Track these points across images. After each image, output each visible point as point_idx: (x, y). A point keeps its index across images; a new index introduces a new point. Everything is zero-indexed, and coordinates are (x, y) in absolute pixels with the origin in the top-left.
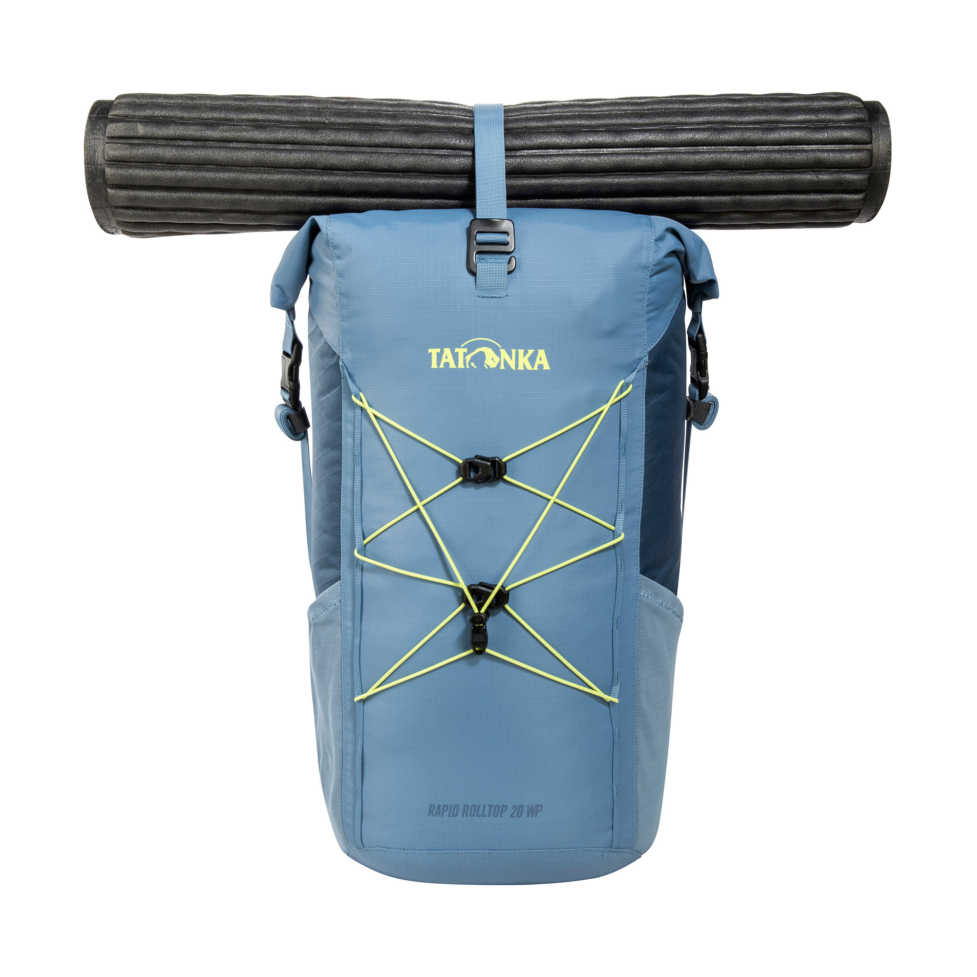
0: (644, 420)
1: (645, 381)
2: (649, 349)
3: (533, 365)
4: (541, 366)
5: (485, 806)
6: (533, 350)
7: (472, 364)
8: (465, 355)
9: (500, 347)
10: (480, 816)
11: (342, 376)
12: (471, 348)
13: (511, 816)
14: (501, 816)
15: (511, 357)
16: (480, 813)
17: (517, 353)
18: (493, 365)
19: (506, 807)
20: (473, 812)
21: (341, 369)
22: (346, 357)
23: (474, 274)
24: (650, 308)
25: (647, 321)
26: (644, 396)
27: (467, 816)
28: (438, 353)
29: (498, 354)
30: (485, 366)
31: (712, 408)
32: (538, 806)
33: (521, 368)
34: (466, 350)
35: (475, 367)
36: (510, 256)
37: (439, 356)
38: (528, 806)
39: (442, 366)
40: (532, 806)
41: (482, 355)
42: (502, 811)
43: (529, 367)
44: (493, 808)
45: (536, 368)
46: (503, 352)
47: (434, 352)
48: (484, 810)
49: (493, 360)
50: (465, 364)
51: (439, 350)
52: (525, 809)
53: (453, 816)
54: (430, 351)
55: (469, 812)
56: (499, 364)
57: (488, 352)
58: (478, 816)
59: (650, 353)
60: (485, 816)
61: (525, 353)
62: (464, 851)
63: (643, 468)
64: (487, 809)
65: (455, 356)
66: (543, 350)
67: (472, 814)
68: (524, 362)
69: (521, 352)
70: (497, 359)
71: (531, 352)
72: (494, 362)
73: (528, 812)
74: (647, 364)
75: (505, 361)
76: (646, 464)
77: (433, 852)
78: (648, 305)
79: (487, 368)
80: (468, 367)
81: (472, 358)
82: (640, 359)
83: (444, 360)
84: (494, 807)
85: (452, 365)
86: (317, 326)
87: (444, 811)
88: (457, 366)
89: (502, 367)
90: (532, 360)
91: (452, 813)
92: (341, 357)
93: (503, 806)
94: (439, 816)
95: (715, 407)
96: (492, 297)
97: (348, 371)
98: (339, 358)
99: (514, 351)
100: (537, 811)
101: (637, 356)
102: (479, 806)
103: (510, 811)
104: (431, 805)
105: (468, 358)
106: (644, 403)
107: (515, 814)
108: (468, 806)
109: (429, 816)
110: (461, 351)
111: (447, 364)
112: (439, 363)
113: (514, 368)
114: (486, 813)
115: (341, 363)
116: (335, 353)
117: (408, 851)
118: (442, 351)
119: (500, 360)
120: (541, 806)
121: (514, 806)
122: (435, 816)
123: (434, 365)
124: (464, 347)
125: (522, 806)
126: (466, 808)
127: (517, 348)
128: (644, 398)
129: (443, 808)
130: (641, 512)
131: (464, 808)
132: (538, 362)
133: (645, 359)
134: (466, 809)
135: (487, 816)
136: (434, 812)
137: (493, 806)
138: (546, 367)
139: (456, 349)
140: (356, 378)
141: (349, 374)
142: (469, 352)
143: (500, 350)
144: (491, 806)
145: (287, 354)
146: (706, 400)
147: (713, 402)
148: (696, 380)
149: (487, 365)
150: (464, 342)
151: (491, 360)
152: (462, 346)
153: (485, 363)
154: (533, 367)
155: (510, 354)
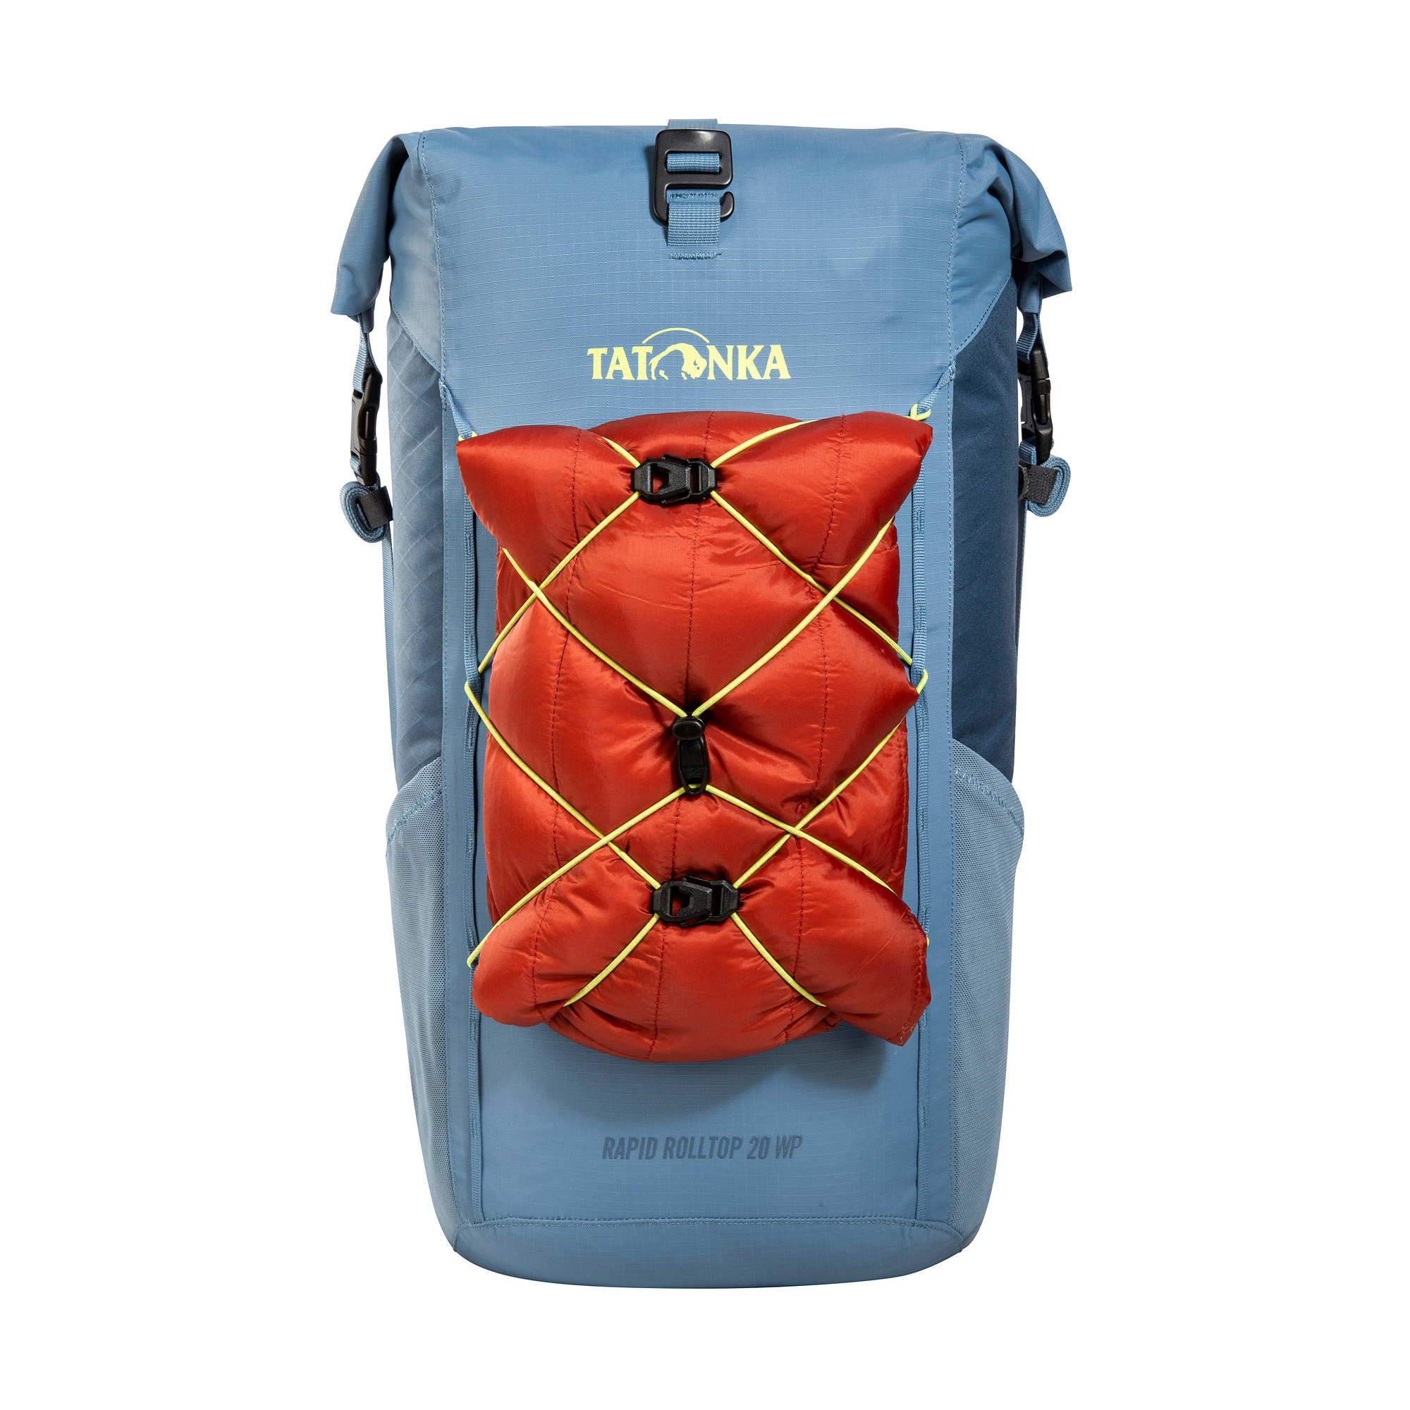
0: (952, 474)
1: (951, 406)
2: (957, 352)
3: (762, 371)
4: (775, 373)
5: (702, 1138)
6: (763, 346)
7: (662, 373)
8: (649, 357)
9: (708, 342)
10: (694, 1157)
11: (444, 407)
12: (659, 345)
13: (749, 1157)
14: (731, 1157)
15: (725, 358)
16: (695, 1152)
17: (736, 352)
18: (696, 374)
19: (740, 1141)
20: (682, 1150)
21: (441, 396)
22: (451, 375)
23: (663, 221)
24: (957, 282)
25: (952, 303)
26: (950, 432)
27: (671, 1157)
28: (603, 355)
29: (704, 354)
30: (683, 375)
31: (1059, 478)
32: (794, 1137)
33: (742, 376)
34: (650, 349)
35: (667, 378)
36: (723, 192)
37: (606, 360)
38: (778, 1138)
39: (610, 376)
40: (784, 1138)
41: (677, 358)
42: (733, 1148)
43: (756, 375)
44: (717, 1143)
45: (767, 376)
46: (712, 350)
47: (597, 353)
48: (701, 1147)
49: (695, 364)
50: (649, 373)
51: (605, 351)
52: (773, 1143)
53: (647, 1158)
54: (590, 351)
55: (675, 1150)
56: (706, 371)
57: (688, 351)
58: (691, 1156)
59: (959, 358)
60: (704, 1157)
61: (749, 352)
62: (667, 1220)
63: (952, 555)
64: (707, 1144)
65: (633, 361)
66: (779, 346)
67: (681, 1154)
68: (747, 365)
69: (742, 349)
70: (702, 363)
71: (758, 349)
72: (698, 368)
73: (778, 1149)
74: (953, 377)
75: (715, 364)
76: (956, 550)
77: (612, 1221)
78: (955, 276)
79: (685, 378)
80: (654, 378)
81: (660, 362)
82: (942, 368)
83: (613, 367)
84: (719, 1141)
85: (628, 375)
86: (404, 332)
87: (630, 1149)
88: (636, 378)
89: (711, 377)
90: (761, 362)
91: (645, 1152)
92: (442, 375)
93: (735, 1139)
94: (622, 1158)
95: (1063, 477)
96: (693, 258)
97: (453, 396)
98: (439, 375)
99: (730, 348)
100: (793, 1148)
101: (938, 363)
102: (693, 1139)
103: (747, 1146)
104: (608, 1139)
105: (655, 362)
106: (950, 445)
107: (756, 1153)
108: (673, 1140)
109: (604, 1157)
110: (642, 351)
111: (618, 374)
112: (605, 370)
113: (730, 377)
114: (706, 1151)
115: (441, 385)
116: (432, 369)
117: (567, 1221)
118: (611, 352)
119: (708, 365)
120: (800, 1138)
121: (755, 1138)
122: (615, 1158)
123: (597, 375)
124: (647, 344)
125: (767, 1139)
126: (671, 1142)
127: (735, 343)
128: (951, 435)
129: (630, 1144)
130: (952, 631)
131: (667, 1144)
132: (770, 366)
133: (950, 368)
134: (670, 1145)
135: (708, 1157)
136: (614, 1151)
137: (717, 1138)
138: (785, 375)
139: (634, 348)
140: (468, 409)
141: (455, 402)
142: (656, 352)
143: (708, 346)
144: (713, 1139)
145: (357, 394)
146: (1048, 464)
147: (1060, 467)
148: (1032, 430)
149: (686, 373)
150: (648, 336)
151: (693, 364)
152: (644, 342)
153: (682, 369)
154: (762, 375)
155: (724, 354)
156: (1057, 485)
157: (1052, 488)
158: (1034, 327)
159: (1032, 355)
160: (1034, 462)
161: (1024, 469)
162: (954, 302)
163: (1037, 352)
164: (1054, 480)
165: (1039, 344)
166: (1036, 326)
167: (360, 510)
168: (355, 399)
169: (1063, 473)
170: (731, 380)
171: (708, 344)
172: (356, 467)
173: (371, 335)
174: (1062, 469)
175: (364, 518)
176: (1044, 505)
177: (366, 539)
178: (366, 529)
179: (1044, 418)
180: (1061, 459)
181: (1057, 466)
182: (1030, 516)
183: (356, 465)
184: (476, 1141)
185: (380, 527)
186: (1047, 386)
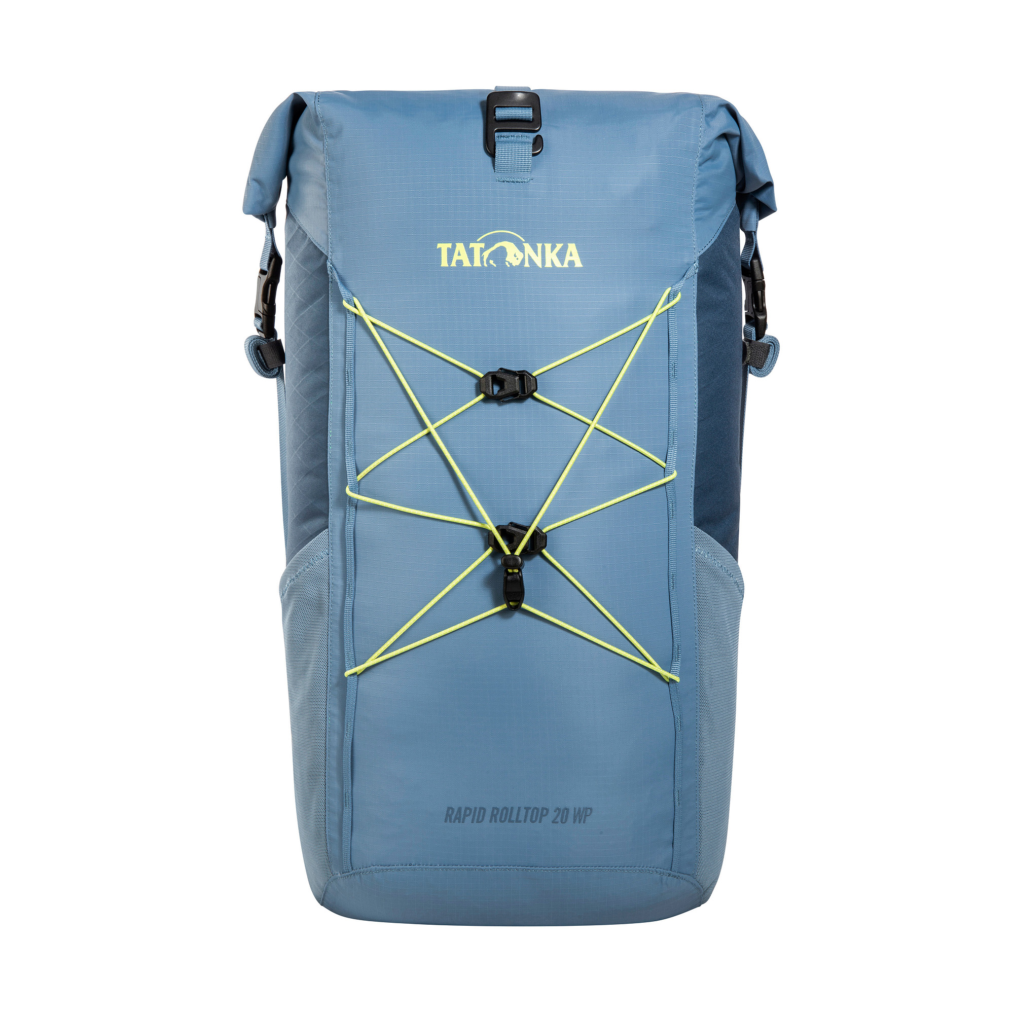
0: (696, 339)
1: (695, 291)
2: (699, 254)
3: (562, 262)
4: (571, 263)
5: (519, 808)
6: (562, 244)
7: (491, 262)
8: (482, 251)
9: (524, 240)
10: (513, 822)
11: (330, 280)
12: (489, 242)
13: (553, 822)
14: (540, 822)
15: (536, 253)
16: (514, 818)
17: (543, 248)
18: (516, 263)
19: (547, 810)
20: (503, 817)
21: (329, 272)
22: (336, 259)
23: (492, 154)
24: (700, 205)
25: (696, 220)
26: (695, 310)
27: (495, 821)
28: (448, 249)
29: (522, 249)
30: (507, 263)
31: (771, 350)
32: (587, 809)
33: (548, 265)
34: (483, 245)
35: (495, 266)
36: (535, 135)
37: (451, 252)
38: (575, 809)
39: (453, 264)
40: (580, 809)
41: (502, 252)
42: (542, 815)
43: (558, 264)
44: (530, 811)
45: (566, 265)
46: (527, 246)
47: (444, 247)
48: (518, 814)
49: (515, 256)
50: (482, 262)
51: (450, 245)
52: (572, 812)
53: (478, 822)
54: (439, 245)
55: (498, 817)
56: (523, 261)
57: (510, 247)
58: (510, 821)
59: (701, 258)
60: (520, 822)
61: (553, 248)
62: (489, 867)
63: (696, 396)
64: (523, 812)
65: (470, 253)
66: (574, 244)
67: (503, 819)
68: (552, 258)
69: (548, 246)
70: (520, 255)
71: (559, 246)
72: (517, 259)
73: (575, 817)
74: (697, 271)
75: (529, 256)
76: (699, 393)
77: (450, 867)
78: (697, 201)
79: (509, 266)
80: (485, 265)
81: (490, 255)
82: (689, 265)
83: (456, 257)
84: (531, 810)
85: (467, 263)
86: (300, 228)
87: (465, 815)
88: (472, 265)
89: (527, 265)
90: (561, 255)
91: (476, 818)
92: (329, 257)
93: (543, 809)
94: (459, 822)
96: (513, 182)
97: (337, 273)
98: (327, 258)
99: (539, 245)
100: (586, 816)
101: (686, 260)
102: (512, 808)
103: (552, 814)
104: (449, 808)
105: (486, 254)
106: (695, 319)
107: (559, 819)
108: (497, 809)
109: (446, 821)
110: (477, 247)
111: (460, 262)
112: (450, 260)
113: (540, 265)
114: (522, 818)
115: (329, 264)
116: (322, 253)
117: (417, 866)
118: (454, 247)
119: (524, 257)
120: (591, 809)
121: (558, 809)
122: (454, 822)
123: (444, 263)
124: (481, 242)
125: (567, 810)
126: (496, 811)
127: (543, 242)
128: (695, 312)
129: (465, 812)
130: (695, 449)
131: (493, 811)
132: (568, 258)
133: (695, 265)
134: (495, 813)
135: (523, 822)
136: (453, 817)
137: (530, 808)
138: (578, 264)
139: (471, 244)
140: (349, 282)
141: (340, 276)
142: (487, 248)
143: (524, 244)
144: (527, 809)
145: (263, 272)
146: (763, 340)
147: (772, 343)
148: (753, 316)
149: (509, 262)
150: (481, 236)
151: (514, 256)
152: (478, 240)
153: (506, 260)
154: (562, 264)
155: (535, 249)
156: (770, 356)
157: (767, 357)
158: (753, 242)
159: (752, 263)
160: (754, 338)
161: (747, 343)
162: (697, 220)
163: (755, 261)
164: (768, 351)
165: (756, 255)
166: (755, 241)
167: (260, 355)
168: (261, 276)
169: (775, 347)
170: (541, 267)
171: (524, 242)
172: (259, 324)
173: (275, 229)
174: (774, 344)
175: (263, 361)
176: (761, 369)
177: (265, 376)
178: (266, 369)
179: (761, 307)
180: (773, 337)
181: (770, 342)
182: (751, 377)
183: (259, 323)
184: (347, 810)
185: (276, 368)
186: (763, 286)
